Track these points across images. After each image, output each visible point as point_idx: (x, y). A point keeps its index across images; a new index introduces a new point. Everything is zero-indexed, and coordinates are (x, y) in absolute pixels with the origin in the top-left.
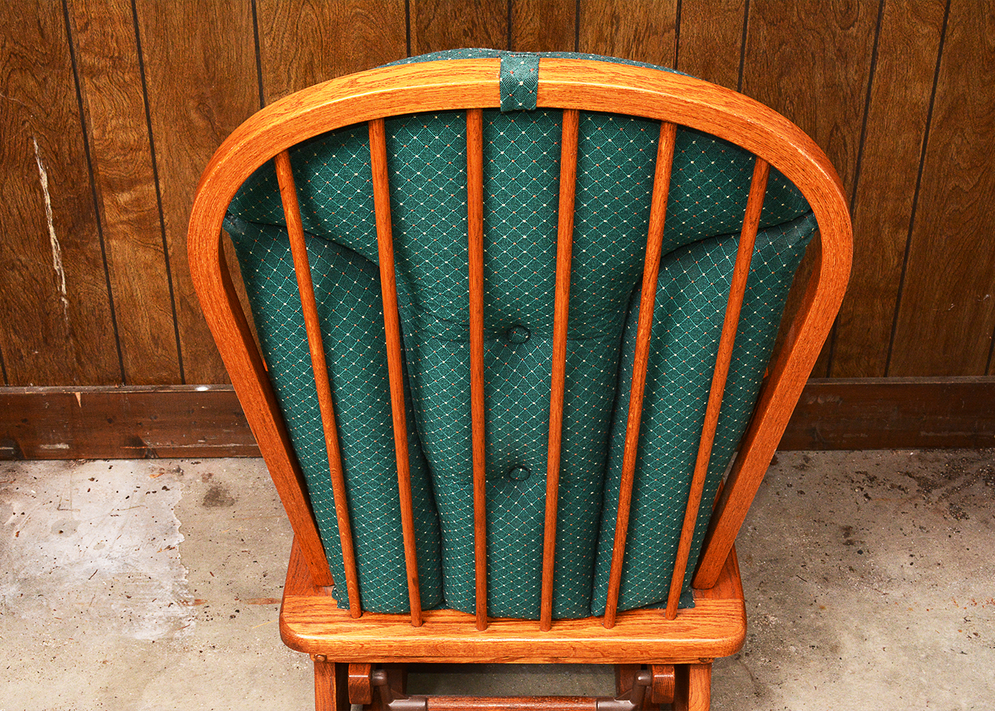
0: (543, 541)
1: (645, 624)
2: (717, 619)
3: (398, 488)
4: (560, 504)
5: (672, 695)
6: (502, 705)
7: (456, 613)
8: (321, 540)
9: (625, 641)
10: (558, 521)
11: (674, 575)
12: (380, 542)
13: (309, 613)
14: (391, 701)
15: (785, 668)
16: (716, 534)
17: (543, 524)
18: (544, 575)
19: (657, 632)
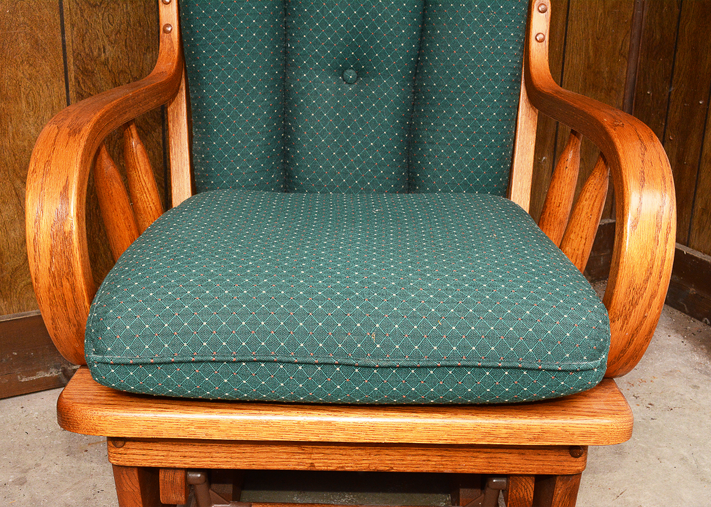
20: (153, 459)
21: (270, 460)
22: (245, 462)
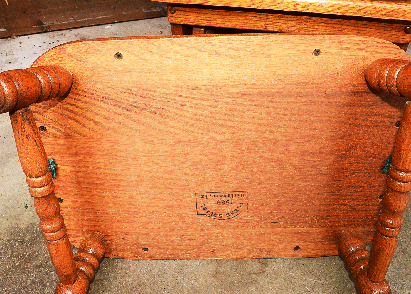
20: (188, 21)
21: (245, 24)
22: (233, 24)
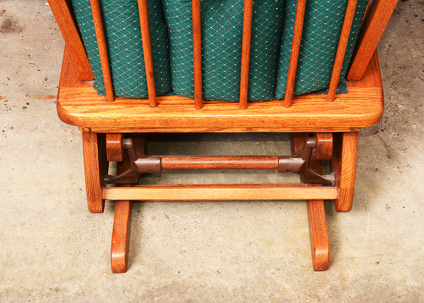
0: (242, 45)
1: (312, 104)
2: (363, 101)
3: (138, 5)
4: (254, 17)
5: (330, 153)
6: (213, 162)
7: (180, 98)
8: (84, 46)
9: (298, 116)
10: (252, 29)
11: (334, 69)
12: (126, 46)
13: (77, 99)
14: (136, 160)
15: (408, 139)
16: (364, 40)
17: (242, 32)
18: (242, 69)
19: (321, 110)
